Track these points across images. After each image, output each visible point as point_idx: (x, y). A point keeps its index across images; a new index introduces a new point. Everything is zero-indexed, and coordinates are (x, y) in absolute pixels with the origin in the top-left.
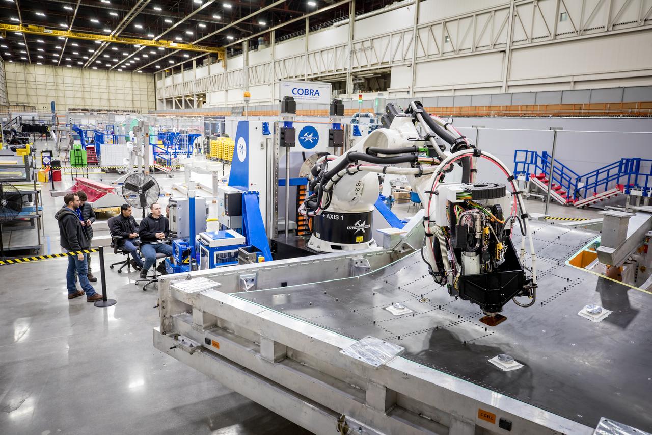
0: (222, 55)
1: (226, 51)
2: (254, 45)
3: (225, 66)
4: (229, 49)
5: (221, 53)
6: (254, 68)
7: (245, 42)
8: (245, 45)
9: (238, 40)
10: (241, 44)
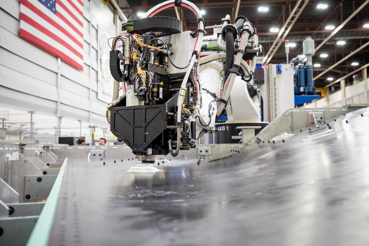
0: (325, 92)
1: (328, 90)
2: (349, 81)
3: (328, 101)
4: (330, 88)
5: (324, 92)
6: (350, 100)
7: (342, 81)
8: (343, 83)
9: (337, 79)
10: (339, 83)
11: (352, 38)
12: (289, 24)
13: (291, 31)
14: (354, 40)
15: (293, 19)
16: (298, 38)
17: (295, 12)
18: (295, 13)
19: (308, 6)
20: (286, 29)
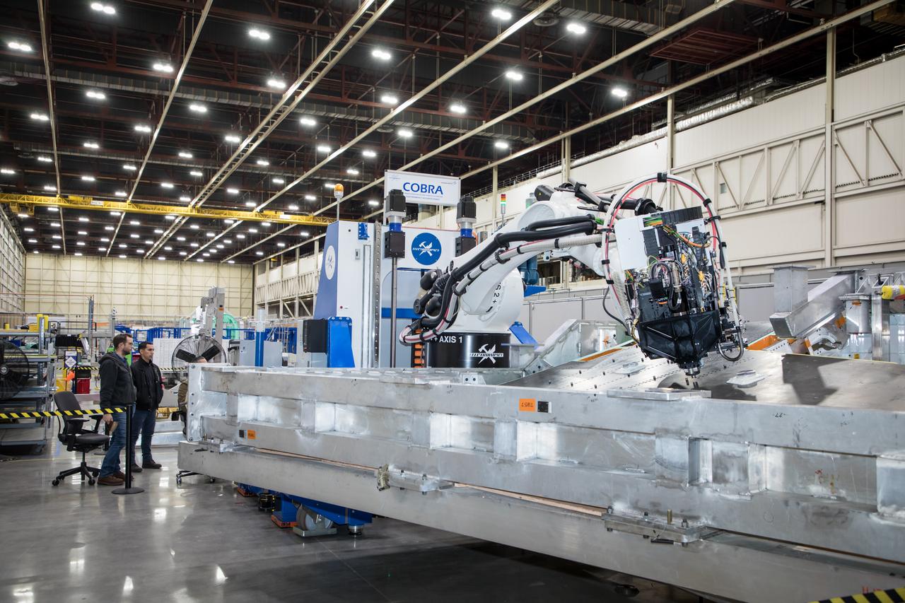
11: (426, 127)
12: (309, 79)
13: (312, 91)
14: (427, 132)
15: (320, 68)
16: (322, 111)
17: (327, 56)
18: (326, 59)
19: (355, 47)
20: (303, 87)
